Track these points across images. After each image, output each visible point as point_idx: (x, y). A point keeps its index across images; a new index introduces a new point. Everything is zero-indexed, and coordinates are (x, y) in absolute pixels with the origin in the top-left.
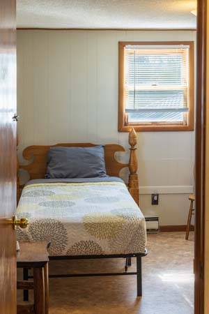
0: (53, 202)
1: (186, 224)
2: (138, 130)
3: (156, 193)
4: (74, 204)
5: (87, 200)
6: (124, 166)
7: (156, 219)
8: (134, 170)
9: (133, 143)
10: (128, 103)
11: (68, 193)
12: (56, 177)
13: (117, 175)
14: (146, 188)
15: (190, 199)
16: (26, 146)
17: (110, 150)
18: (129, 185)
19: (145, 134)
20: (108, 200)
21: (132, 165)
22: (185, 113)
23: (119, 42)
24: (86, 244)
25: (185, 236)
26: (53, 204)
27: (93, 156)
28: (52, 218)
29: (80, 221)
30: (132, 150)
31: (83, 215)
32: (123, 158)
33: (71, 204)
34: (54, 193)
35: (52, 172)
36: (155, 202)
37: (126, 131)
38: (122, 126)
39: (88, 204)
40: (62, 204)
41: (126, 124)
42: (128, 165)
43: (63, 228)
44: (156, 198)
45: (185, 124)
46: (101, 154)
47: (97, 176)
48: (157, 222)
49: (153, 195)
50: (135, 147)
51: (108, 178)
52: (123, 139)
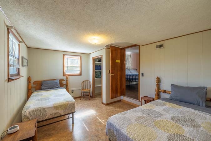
0: (42, 99)
2: (68, 76)
3: (73, 90)
4: (50, 98)
5: (54, 96)
6: (65, 84)
10: (65, 69)
11: (48, 94)
12: (44, 89)
13: (63, 87)
14: (70, 89)
16: (34, 81)
17: (61, 81)
18: (66, 89)
19: (70, 77)
20: (62, 95)
22: (79, 71)
24: (54, 114)
25: (80, 99)
26: (42, 100)
27: (56, 83)
28: (40, 107)
29: (52, 106)
30: (67, 80)
31: (53, 103)
32: (64, 82)
33: (49, 98)
34: (43, 95)
35: (43, 88)
36: (72, 92)
37: (65, 76)
38: (64, 75)
39: (55, 98)
40: (45, 99)
41: (65, 74)
42: (66, 84)
43: (45, 110)
46: (58, 82)
47: (57, 88)
51: (60, 88)
52: (64, 78)
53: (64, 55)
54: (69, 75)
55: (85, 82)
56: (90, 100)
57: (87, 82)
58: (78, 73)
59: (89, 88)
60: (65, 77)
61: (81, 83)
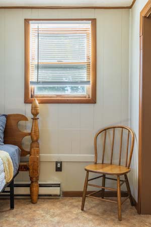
1: (83, 190)
2: (42, 102)
3: (59, 161)
6: (26, 134)
7: (58, 185)
8: (35, 139)
9: (35, 113)
10: (33, 77)
15: (86, 170)
21: (33, 133)
22: (88, 86)
23: (25, 19)
30: (35, 119)
32: (26, 127)
36: (59, 169)
37: (31, 102)
38: (28, 99)
41: (32, 96)
42: (31, 134)
44: (59, 165)
45: (87, 97)
48: (59, 188)
49: (57, 163)
50: (37, 117)
52: (27, 110)
53: (27, 21)
54: (46, 101)
55: (111, 131)
56: (120, 219)
57: (118, 132)
58: (84, 91)
59: (123, 160)
60: (28, 107)
61: (94, 136)
